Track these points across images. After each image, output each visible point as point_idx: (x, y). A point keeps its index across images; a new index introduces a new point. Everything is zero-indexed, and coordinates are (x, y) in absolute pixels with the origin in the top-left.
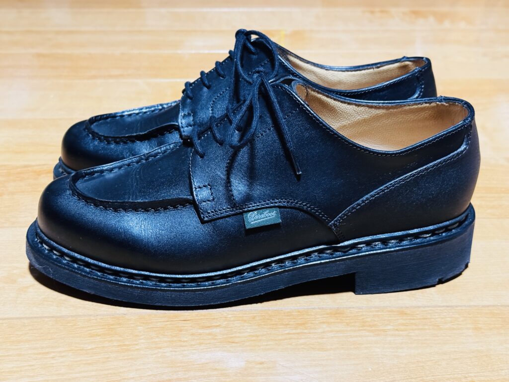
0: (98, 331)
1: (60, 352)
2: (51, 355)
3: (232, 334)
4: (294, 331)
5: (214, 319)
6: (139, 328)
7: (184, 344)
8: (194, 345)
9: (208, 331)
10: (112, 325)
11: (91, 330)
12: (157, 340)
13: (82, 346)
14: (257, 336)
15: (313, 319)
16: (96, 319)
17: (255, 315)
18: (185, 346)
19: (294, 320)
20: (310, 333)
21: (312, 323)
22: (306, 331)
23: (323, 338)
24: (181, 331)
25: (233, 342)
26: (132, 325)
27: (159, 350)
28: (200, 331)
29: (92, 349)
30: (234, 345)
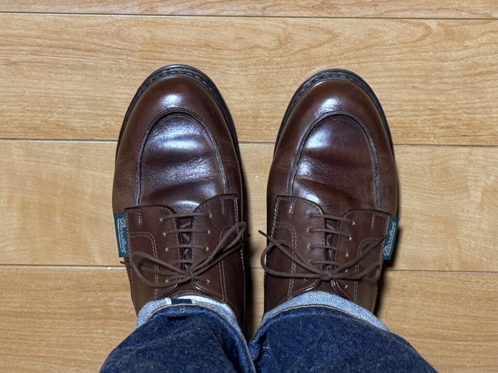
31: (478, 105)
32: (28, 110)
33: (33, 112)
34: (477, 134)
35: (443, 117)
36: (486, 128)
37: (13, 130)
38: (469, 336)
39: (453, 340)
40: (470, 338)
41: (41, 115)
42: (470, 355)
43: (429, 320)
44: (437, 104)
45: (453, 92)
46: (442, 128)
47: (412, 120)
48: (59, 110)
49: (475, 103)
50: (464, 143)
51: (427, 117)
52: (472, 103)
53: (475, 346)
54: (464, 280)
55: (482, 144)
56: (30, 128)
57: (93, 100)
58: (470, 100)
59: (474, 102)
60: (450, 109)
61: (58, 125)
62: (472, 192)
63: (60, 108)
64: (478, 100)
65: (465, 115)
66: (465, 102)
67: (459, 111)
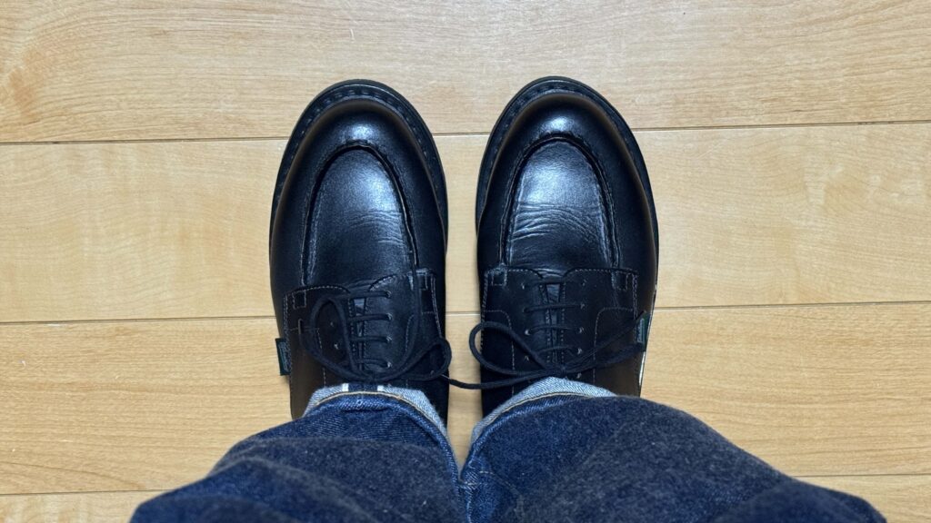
0: (886, 97)
1: (919, 67)
2: (926, 62)
3: (751, 88)
4: (689, 91)
5: (769, 113)
6: (844, 101)
7: (798, 75)
8: (788, 72)
9: (775, 93)
10: (871, 106)
11: (893, 98)
12: (827, 81)
13: (899, 75)
14: (726, 85)
15: (666, 111)
16: (890, 115)
17: (726, 119)
18: (797, 71)
19: (687, 109)
20: (672, 89)
21: (669, 104)
22: (676, 92)
23: (660, 81)
24: (803, 95)
25: (750, 75)
26: (851, 105)
27: (822, 66)
28: (782, 93)
29: (888, 70)
30: (749, 72)
31: (814, 67)
32: (185, 99)
33: (192, 100)
34: (815, 107)
35: (768, 86)
36: (827, 98)
37: (165, 127)
38: (815, 396)
39: (794, 403)
40: (817, 399)
41: (204, 104)
42: (820, 423)
43: (758, 376)
44: (759, 67)
45: (779, 49)
46: (766, 101)
47: (723, 92)
48: (229, 97)
49: (810, 64)
50: (797, 122)
51: (745, 87)
52: (807, 64)
53: (825, 409)
54: (806, 316)
55: (823, 121)
56: (188, 125)
57: (276, 80)
58: (803, 59)
59: (809, 62)
60: (776, 74)
61: (228, 119)
62: (811, 190)
63: (230, 94)
64: (815, 60)
65: (797, 81)
66: (796, 62)
67: (790, 76)
